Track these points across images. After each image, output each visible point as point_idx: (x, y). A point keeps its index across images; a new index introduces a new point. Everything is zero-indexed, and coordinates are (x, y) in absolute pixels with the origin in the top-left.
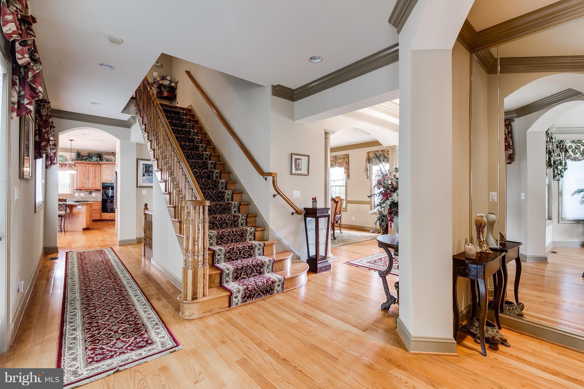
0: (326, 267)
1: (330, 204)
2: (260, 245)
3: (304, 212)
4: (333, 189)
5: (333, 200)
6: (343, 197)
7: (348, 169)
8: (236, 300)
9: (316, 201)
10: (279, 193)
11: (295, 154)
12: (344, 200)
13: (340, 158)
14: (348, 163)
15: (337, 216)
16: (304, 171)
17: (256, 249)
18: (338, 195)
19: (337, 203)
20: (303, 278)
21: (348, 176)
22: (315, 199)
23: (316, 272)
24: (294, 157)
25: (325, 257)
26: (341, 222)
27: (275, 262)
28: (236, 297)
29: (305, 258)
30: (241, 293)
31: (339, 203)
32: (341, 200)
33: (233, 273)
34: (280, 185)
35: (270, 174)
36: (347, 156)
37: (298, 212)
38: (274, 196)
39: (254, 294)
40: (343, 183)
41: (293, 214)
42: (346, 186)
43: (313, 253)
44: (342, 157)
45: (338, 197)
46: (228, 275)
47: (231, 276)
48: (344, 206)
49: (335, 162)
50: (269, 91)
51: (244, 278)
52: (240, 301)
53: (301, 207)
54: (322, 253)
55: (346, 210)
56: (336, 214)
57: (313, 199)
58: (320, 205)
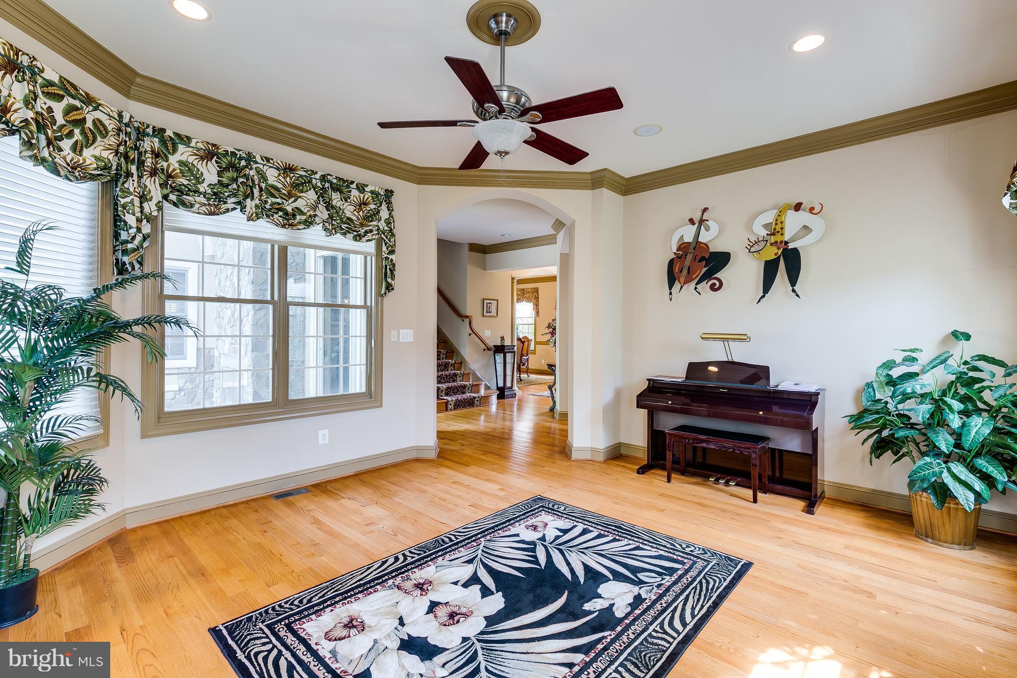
0: (512, 395)
1: (515, 343)
2: (461, 373)
3: (493, 349)
4: (520, 328)
5: (519, 339)
6: (531, 337)
7: (537, 305)
8: (450, 407)
9: (504, 339)
10: (474, 332)
11: (486, 299)
12: (531, 340)
13: (529, 292)
14: (537, 298)
15: (524, 357)
16: (494, 313)
17: (458, 377)
18: (526, 335)
19: (523, 343)
20: (494, 399)
21: (537, 313)
22: (503, 337)
23: (503, 398)
24: (486, 301)
25: (511, 388)
26: (528, 365)
27: (473, 385)
28: (450, 405)
29: (494, 387)
30: (454, 402)
31: (526, 344)
32: (529, 341)
33: (446, 390)
34: (474, 325)
35: (467, 317)
36: (536, 290)
37: (489, 349)
38: (470, 334)
39: (462, 404)
40: (532, 321)
41: (484, 350)
42: (535, 324)
43: (501, 384)
44: (530, 290)
45: (525, 337)
46: (442, 391)
47: (444, 392)
48: (532, 347)
49: (523, 295)
50: (467, 248)
51: (452, 395)
52: (453, 407)
53: (491, 344)
54: (509, 384)
55: (534, 352)
56: (522, 355)
57: (501, 337)
58: (507, 343)
